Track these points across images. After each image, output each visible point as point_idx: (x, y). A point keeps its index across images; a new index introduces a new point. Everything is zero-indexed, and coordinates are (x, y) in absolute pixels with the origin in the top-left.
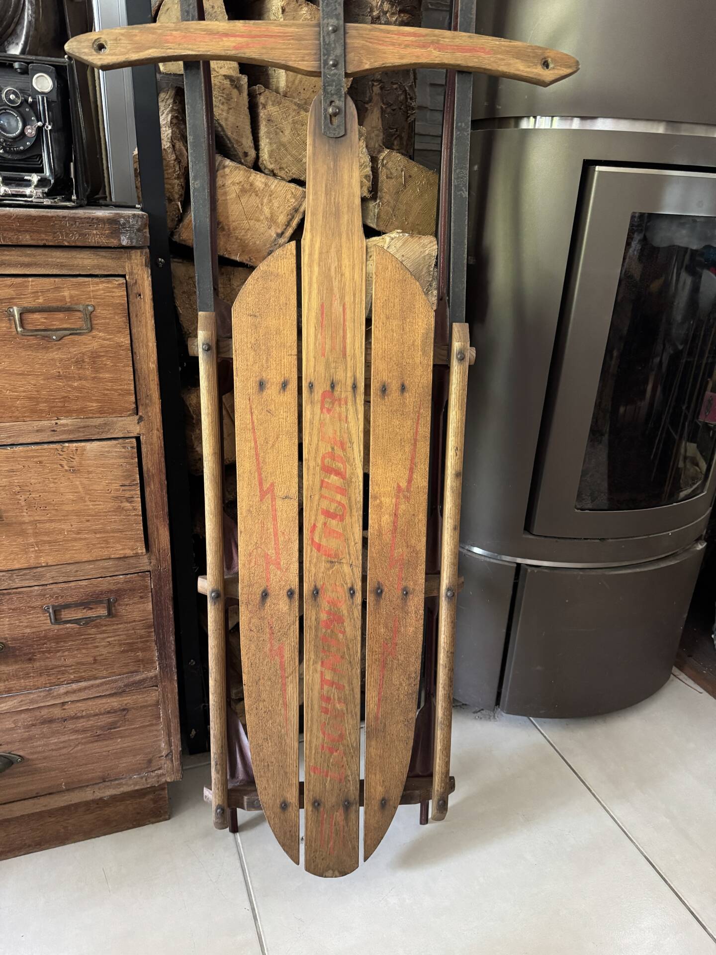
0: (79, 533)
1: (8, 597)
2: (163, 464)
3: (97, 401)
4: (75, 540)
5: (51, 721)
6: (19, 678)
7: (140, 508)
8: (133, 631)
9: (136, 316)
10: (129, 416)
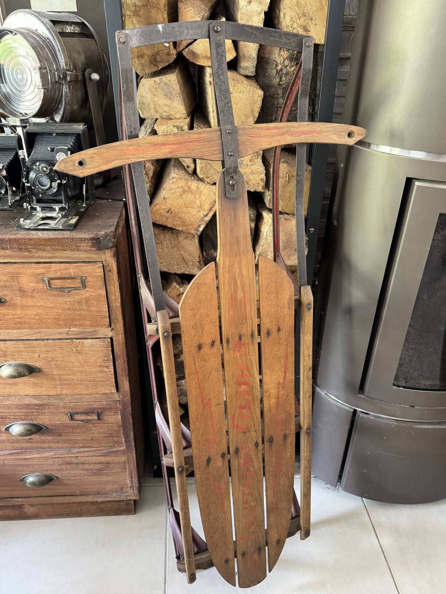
0: (82, 381)
1: (48, 407)
2: (125, 351)
3: (89, 321)
4: (80, 384)
5: (71, 463)
6: (55, 443)
7: (113, 371)
8: (111, 428)
9: (109, 281)
10: (106, 327)
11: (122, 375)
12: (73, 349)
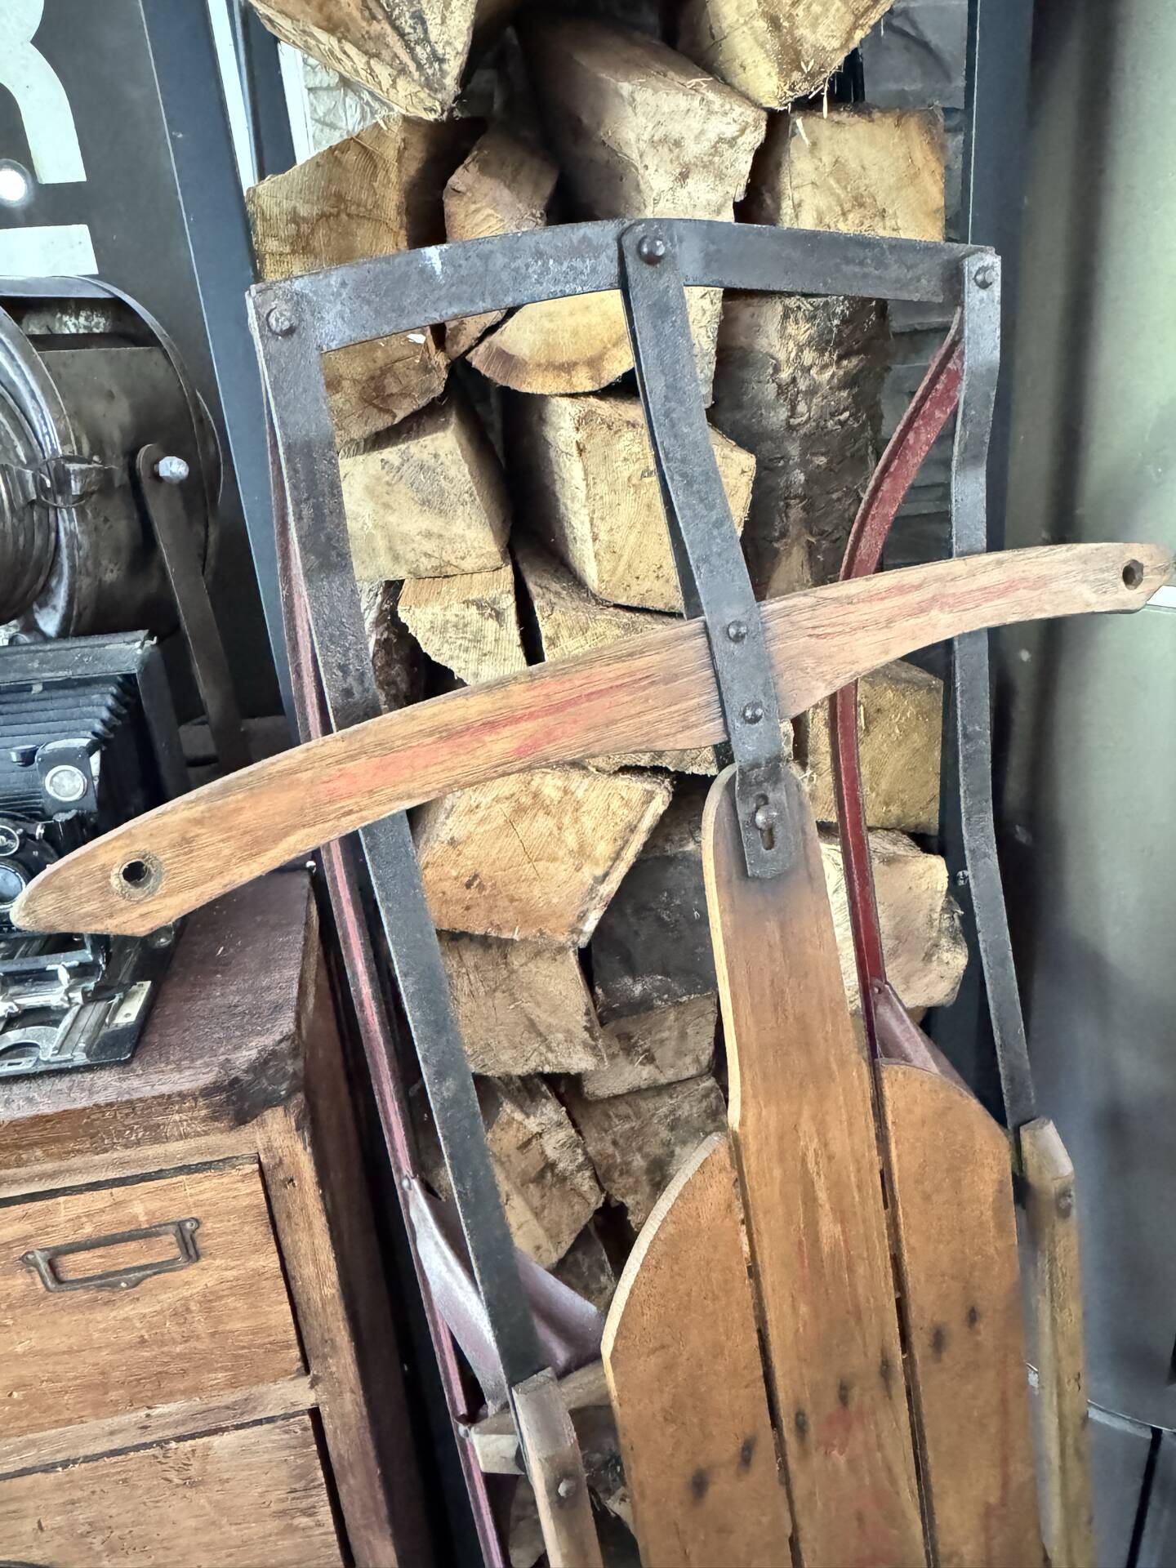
3: (224, 1368)
9: (289, 1216)
10: (292, 1379)
11: (366, 1527)
12: (172, 1475)
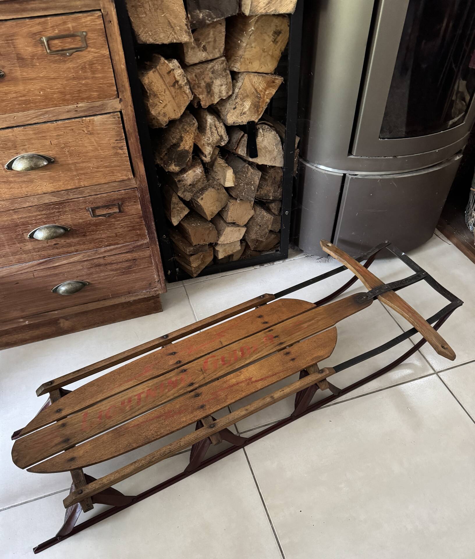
0: (98, 168)
1: (68, 204)
2: (136, 126)
3: (96, 91)
4: (97, 172)
5: (99, 265)
6: (80, 245)
7: (127, 152)
8: (133, 220)
10: (114, 99)
12: (85, 129)
